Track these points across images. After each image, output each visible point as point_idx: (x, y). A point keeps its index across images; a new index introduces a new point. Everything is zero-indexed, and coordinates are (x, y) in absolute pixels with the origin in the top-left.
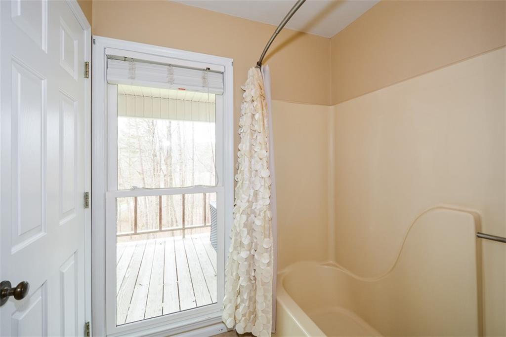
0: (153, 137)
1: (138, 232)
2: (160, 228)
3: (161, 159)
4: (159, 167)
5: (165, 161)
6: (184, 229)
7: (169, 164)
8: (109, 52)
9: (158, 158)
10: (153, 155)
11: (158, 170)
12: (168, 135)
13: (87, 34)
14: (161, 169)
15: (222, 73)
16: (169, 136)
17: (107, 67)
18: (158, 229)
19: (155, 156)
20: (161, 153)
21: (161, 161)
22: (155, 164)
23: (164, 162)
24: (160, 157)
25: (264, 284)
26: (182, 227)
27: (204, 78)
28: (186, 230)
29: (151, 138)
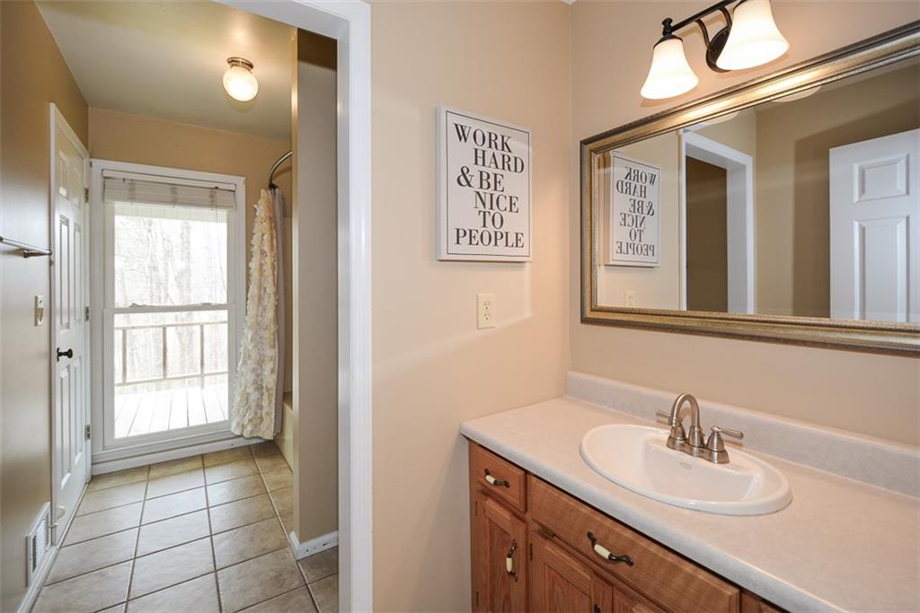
0: (150, 231)
1: (128, 381)
2: (165, 374)
3: (167, 276)
4: (163, 292)
5: (176, 278)
6: (202, 375)
7: (185, 287)
8: (106, 174)
9: (161, 273)
10: (149, 267)
11: (160, 298)
12: (183, 229)
13: (86, 162)
14: (167, 295)
15: (234, 191)
16: (185, 230)
17: (104, 188)
18: (162, 377)
19: (155, 268)
20: (167, 264)
21: (167, 280)
22: (154, 285)
23: (174, 282)
24: (166, 271)
25: (268, 390)
26: (199, 373)
27: (212, 197)
28: (206, 378)
29: (145, 232)
